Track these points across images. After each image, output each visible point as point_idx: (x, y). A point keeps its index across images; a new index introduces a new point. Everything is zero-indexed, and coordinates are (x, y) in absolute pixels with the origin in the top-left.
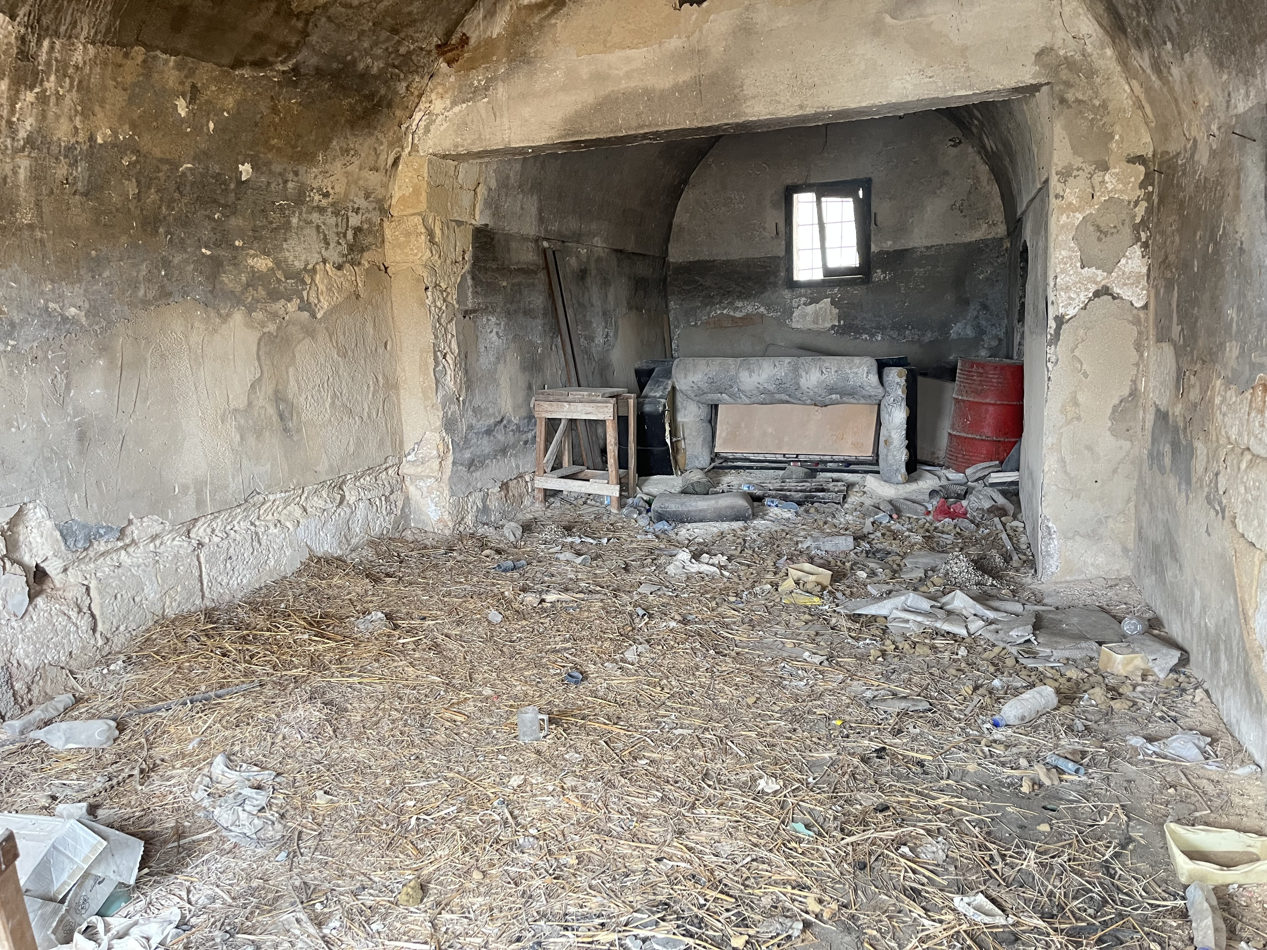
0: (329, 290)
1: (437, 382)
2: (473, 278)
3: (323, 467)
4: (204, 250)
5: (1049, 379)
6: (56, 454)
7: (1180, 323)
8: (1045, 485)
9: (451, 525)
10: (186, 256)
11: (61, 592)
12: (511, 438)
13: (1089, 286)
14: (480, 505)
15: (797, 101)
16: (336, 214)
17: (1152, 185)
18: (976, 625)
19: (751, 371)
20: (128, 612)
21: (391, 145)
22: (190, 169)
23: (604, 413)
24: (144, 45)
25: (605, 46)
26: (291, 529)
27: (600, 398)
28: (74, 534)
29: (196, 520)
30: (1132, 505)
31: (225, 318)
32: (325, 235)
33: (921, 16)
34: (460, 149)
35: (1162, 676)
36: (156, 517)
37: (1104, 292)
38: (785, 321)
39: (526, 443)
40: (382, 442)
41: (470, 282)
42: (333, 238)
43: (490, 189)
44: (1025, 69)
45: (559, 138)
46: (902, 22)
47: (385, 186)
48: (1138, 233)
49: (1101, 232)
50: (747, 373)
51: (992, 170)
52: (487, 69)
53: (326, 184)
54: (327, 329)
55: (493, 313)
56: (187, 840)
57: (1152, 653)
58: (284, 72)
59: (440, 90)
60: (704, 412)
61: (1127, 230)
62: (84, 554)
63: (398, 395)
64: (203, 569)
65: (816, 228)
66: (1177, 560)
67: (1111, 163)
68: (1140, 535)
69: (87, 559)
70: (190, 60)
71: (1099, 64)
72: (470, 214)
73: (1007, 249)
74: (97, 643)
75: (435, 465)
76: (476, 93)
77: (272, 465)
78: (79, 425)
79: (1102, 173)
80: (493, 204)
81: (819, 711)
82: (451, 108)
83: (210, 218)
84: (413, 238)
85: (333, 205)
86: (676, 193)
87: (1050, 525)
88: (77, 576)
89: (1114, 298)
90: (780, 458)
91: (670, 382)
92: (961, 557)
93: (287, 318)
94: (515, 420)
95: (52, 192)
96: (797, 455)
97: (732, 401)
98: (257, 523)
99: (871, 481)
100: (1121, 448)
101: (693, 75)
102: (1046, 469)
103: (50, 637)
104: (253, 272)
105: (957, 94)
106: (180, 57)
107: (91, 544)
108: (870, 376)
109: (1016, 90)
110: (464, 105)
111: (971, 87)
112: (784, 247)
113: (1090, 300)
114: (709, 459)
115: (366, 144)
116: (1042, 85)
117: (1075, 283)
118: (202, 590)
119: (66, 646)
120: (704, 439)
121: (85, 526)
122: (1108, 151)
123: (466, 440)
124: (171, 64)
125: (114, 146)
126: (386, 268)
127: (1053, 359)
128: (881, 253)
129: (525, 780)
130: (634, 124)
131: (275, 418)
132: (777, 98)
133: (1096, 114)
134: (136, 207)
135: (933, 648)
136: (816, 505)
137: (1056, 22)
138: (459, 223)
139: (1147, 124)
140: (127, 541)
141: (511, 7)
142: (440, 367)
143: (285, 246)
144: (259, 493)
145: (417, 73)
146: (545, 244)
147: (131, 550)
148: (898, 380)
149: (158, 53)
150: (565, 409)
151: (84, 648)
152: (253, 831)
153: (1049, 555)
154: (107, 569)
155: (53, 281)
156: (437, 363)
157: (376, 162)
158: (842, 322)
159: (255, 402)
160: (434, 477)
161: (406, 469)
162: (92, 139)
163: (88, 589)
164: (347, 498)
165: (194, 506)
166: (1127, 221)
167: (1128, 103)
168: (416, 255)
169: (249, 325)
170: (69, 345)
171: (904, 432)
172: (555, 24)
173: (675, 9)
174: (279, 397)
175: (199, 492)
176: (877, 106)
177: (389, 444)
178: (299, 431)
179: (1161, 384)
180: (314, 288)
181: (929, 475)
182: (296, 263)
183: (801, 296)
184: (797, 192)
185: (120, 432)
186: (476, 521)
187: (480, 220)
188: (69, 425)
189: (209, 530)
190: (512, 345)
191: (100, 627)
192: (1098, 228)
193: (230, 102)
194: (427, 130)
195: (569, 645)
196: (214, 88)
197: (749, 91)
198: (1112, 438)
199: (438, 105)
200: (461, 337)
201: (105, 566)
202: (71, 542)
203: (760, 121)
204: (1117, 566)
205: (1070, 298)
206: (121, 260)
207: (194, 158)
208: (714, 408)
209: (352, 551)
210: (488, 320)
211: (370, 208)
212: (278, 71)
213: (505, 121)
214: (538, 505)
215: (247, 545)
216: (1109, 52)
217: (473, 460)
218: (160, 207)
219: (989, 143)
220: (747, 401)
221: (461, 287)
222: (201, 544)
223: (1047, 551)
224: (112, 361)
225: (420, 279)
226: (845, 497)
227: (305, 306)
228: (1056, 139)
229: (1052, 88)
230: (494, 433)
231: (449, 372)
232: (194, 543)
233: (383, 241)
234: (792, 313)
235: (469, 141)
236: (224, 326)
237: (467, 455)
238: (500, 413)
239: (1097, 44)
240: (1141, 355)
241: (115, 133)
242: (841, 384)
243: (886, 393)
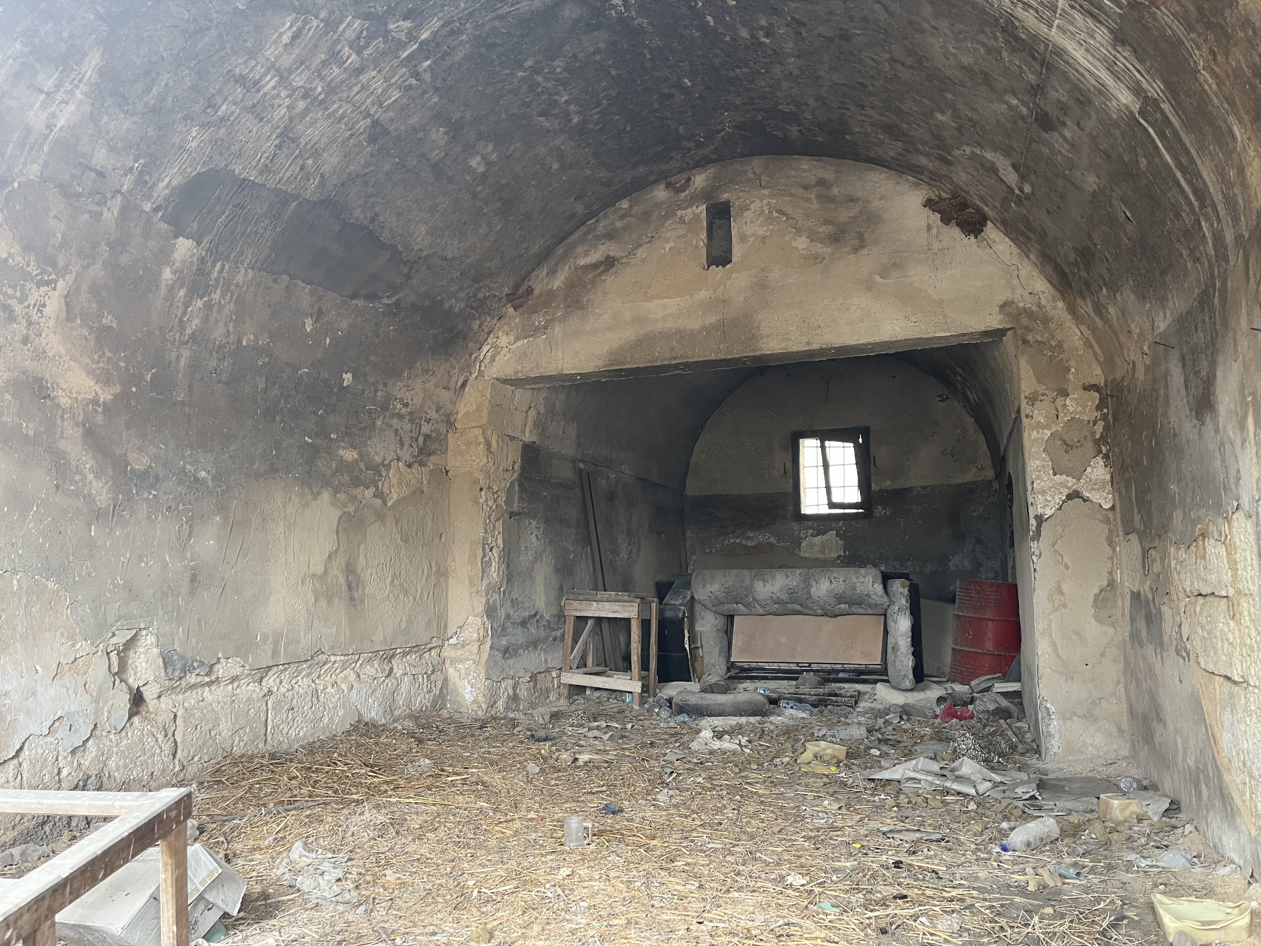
0: (400, 483)
1: (483, 571)
2: (520, 486)
3: (378, 637)
4: (306, 439)
5: (1035, 570)
6: (172, 590)
7: (1139, 511)
8: (1040, 668)
9: (484, 706)
10: (292, 441)
11: (153, 716)
12: (542, 633)
13: (1062, 490)
14: (511, 692)
15: (805, 339)
16: (412, 421)
17: (1107, 407)
18: (984, 787)
19: (765, 581)
20: (204, 744)
21: (462, 370)
22: (307, 373)
23: (629, 611)
24: (289, 275)
25: (646, 296)
26: (346, 691)
27: (626, 598)
28: (173, 663)
29: (269, 668)
30: (1121, 686)
31: (316, 496)
32: (401, 438)
33: (905, 276)
34: (520, 375)
35: (1156, 819)
36: (239, 659)
37: (1074, 495)
38: (794, 550)
39: (555, 639)
40: (429, 624)
41: (517, 488)
42: (407, 441)
43: (539, 414)
44: (991, 317)
45: (604, 367)
46: (887, 281)
47: (454, 403)
48: (1099, 446)
49: (1067, 445)
50: (761, 584)
51: (977, 421)
52: (547, 313)
53: (407, 396)
54: (394, 516)
55: (534, 517)
56: (273, 900)
57: (1145, 799)
58: (388, 305)
59: (506, 329)
60: (721, 622)
61: (1089, 446)
62: (178, 683)
63: (447, 583)
64: (269, 715)
65: (821, 470)
66: (1161, 720)
67: (1070, 390)
68: (1132, 713)
69: (179, 690)
70: (320, 289)
71: (1052, 313)
72: (522, 431)
73: (996, 490)
74: (174, 768)
75: (475, 649)
76: (536, 331)
77: (337, 629)
78: (193, 568)
79: (1063, 398)
80: (540, 426)
81: (840, 839)
82: (515, 343)
83: (315, 413)
84: (473, 447)
85: (410, 414)
86: (695, 436)
87: (1049, 706)
88: (168, 704)
89: (1085, 501)
90: (794, 667)
91: (689, 592)
92: (968, 735)
93: (363, 502)
94: (547, 617)
95: (202, 379)
96: (810, 664)
97: (747, 611)
98: (317, 682)
99: (881, 690)
100: (1106, 633)
101: (718, 318)
102: (1040, 653)
103: (139, 754)
104: (342, 460)
105: (938, 335)
106: (314, 286)
107: (185, 676)
108: (876, 585)
109: (986, 333)
110: (526, 341)
111: (949, 330)
112: (791, 484)
113: (1064, 502)
114: (725, 668)
115: (442, 368)
116: (1007, 330)
117: (1050, 488)
118: (266, 735)
119: (150, 766)
120: (721, 648)
121: (183, 658)
122: (1067, 381)
123: (504, 628)
124: (307, 290)
125: (254, 349)
126: (447, 472)
127: (1037, 553)
128: (880, 491)
129: (573, 872)
130: (668, 356)
131: (344, 588)
132: (788, 336)
133: (1054, 352)
134: (262, 399)
135: (945, 803)
136: (829, 707)
137: (1014, 282)
138: (512, 438)
139: (1097, 359)
140: (213, 678)
141: (570, 267)
142: (487, 559)
143: (369, 443)
144: (323, 653)
145: (489, 314)
146: (581, 465)
147: (213, 688)
148: (901, 590)
149: (299, 282)
150: (593, 608)
151: (163, 771)
152: (333, 895)
153: (1050, 736)
154: (193, 701)
155: (192, 449)
156: (484, 556)
157: (448, 382)
158: (847, 553)
159: (330, 571)
160: (473, 660)
161: (447, 652)
162: (239, 341)
163: (175, 716)
164: (395, 671)
165: (270, 655)
166: (1088, 437)
167: (1079, 343)
168: (475, 460)
169: (333, 504)
170: (196, 500)
171: (909, 639)
172: (605, 280)
173: (704, 269)
174: (350, 569)
175: (276, 643)
176: (871, 344)
177: (435, 626)
178: (362, 601)
179: (1133, 571)
180: (388, 481)
181: (935, 686)
182: (376, 458)
183: (808, 528)
184: (803, 437)
185: (223, 579)
186: (507, 709)
187: (529, 437)
188: (186, 567)
189: (278, 681)
190: (548, 548)
191: (179, 755)
192: (1064, 442)
193: (345, 324)
194: (493, 359)
195: (604, 788)
196: (334, 312)
197: (764, 331)
198: (1096, 624)
199: (504, 340)
200: (507, 535)
201: (191, 698)
202: (170, 670)
203: (773, 354)
204: (1115, 747)
205: (1046, 500)
206: (244, 438)
207: (311, 365)
208: (730, 618)
209: (394, 721)
210: (530, 523)
211: (439, 420)
212: (383, 304)
213: (560, 353)
214: (563, 702)
215: (308, 698)
216: (1060, 304)
217: (508, 648)
218: (280, 401)
219: (972, 396)
220: (762, 611)
221: (509, 491)
222: (270, 692)
223: (1048, 732)
224: (225, 519)
225: (476, 481)
226: (856, 702)
227: (379, 495)
228: (1022, 371)
229: (1015, 332)
230: (528, 626)
231: (494, 564)
232: (265, 690)
233: (447, 449)
234: (801, 543)
235: (528, 369)
236: (313, 502)
237: (504, 642)
238: (534, 607)
239: (1050, 298)
240: (1114, 550)
241: (256, 340)
242: (849, 592)
243: (892, 603)
